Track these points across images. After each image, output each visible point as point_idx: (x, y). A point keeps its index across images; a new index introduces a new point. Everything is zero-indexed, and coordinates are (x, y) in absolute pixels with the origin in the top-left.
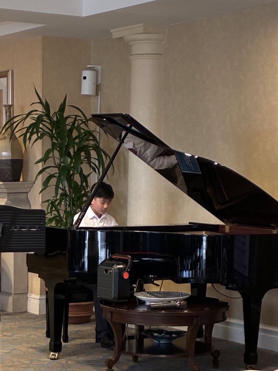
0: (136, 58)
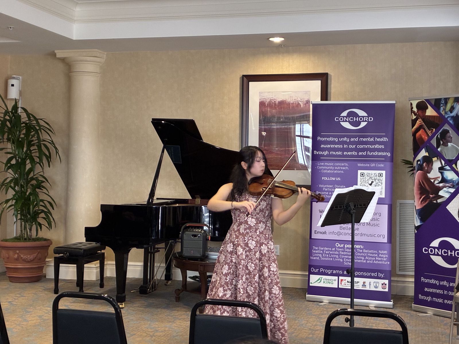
0: (77, 74)
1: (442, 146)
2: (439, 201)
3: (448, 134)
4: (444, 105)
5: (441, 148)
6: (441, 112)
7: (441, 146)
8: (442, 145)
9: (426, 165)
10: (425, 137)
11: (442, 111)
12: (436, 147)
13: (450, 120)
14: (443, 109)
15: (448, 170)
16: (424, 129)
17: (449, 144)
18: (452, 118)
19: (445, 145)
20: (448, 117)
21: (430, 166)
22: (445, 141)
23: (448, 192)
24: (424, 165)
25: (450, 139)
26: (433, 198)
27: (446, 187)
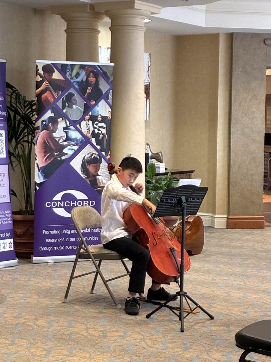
1: (68, 108)
2: (63, 158)
3: (74, 98)
4: (70, 70)
5: (67, 109)
6: (67, 77)
7: (66, 108)
8: (68, 106)
9: (51, 125)
10: (51, 99)
11: (69, 76)
12: (61, 108)
13: (76, 84)
14: (70, 74)
15: (73, 130)
16: (51, 91)
17: (74, 106)
18: (78, 83)
19: (70, 107)
20: (74, 82)
21: (56, 126)
22: (70, 104)
23: (71, 149)
24: (50, 125)
25: (75, 102)
26: (57, 155)
27: (70, 145)
